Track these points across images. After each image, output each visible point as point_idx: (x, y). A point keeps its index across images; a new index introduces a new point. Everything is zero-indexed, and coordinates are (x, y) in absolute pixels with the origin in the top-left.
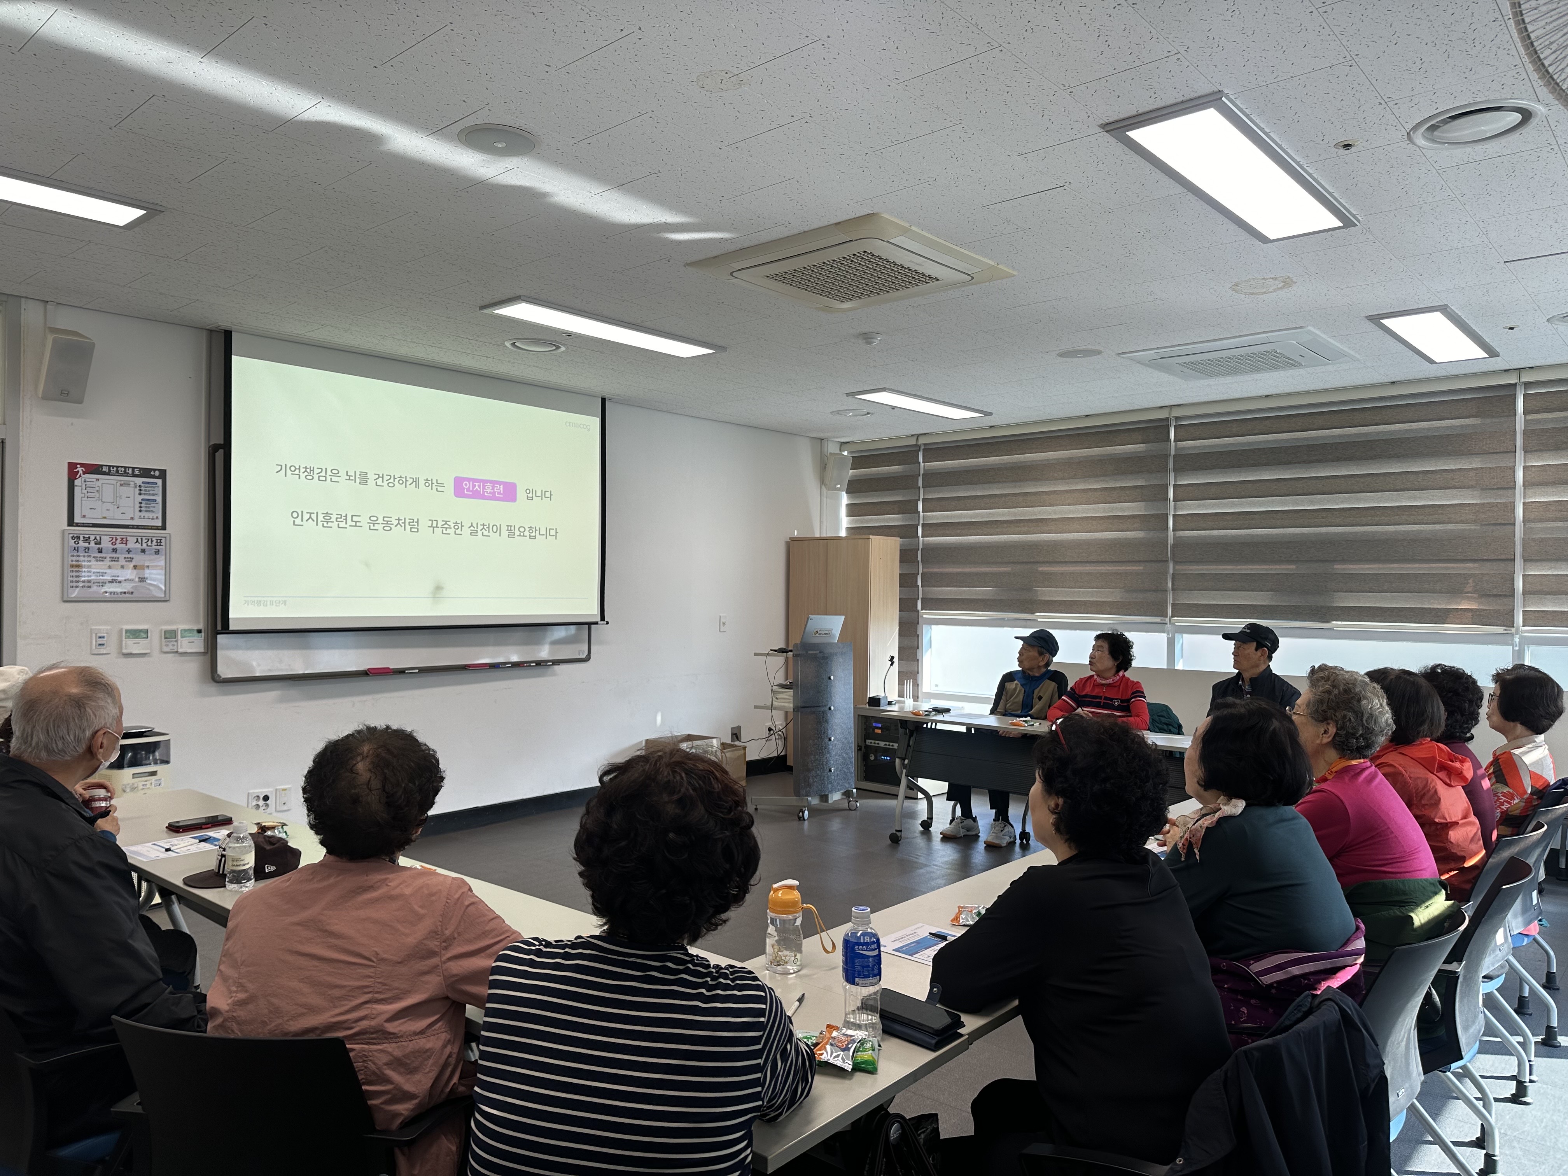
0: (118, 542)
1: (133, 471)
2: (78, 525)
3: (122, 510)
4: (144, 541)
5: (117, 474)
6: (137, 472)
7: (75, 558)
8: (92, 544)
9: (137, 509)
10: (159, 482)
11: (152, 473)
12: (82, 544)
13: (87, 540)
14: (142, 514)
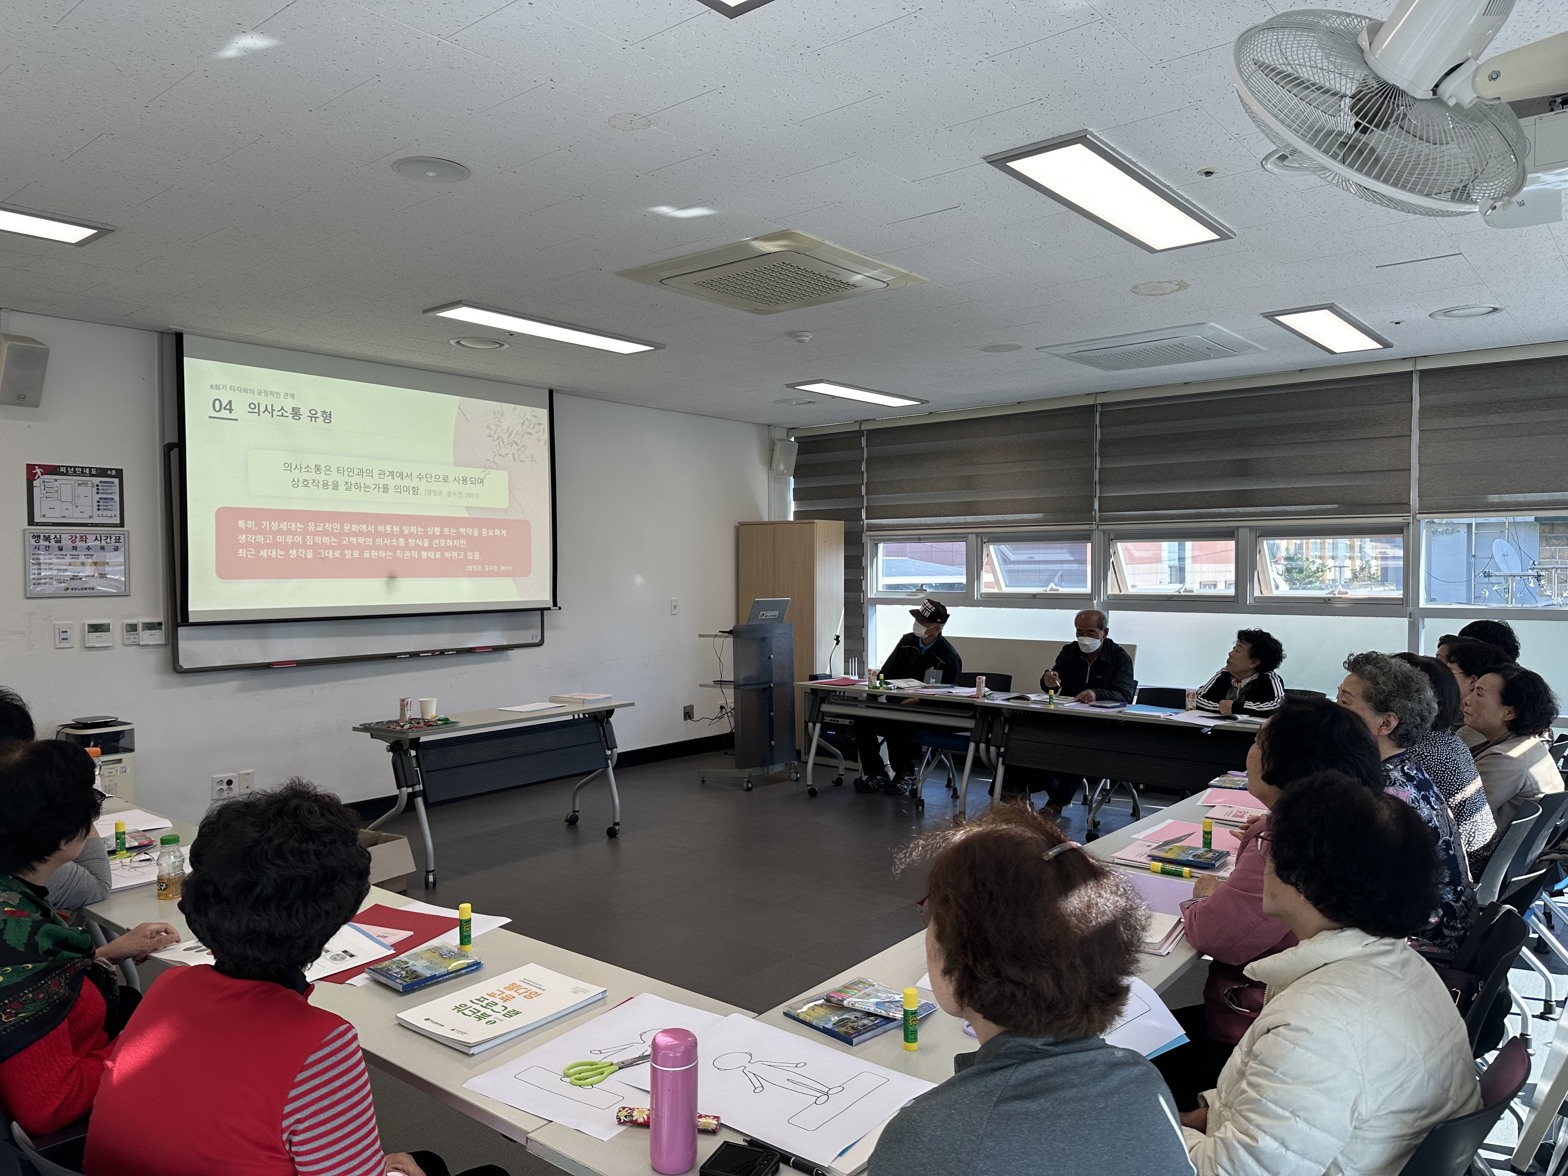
0: (78, 540)
1: (90, 471)
2: (38, 524)
3: (81, 508)
4: (103, 538)
5: (75, 474)
6: (94, 472)
7: (36, 557)
9: (96, 508)
10: (116, 481)
11: (109, 472)
12: (43, 543)
13: (47, 539)
14: (100, 512)
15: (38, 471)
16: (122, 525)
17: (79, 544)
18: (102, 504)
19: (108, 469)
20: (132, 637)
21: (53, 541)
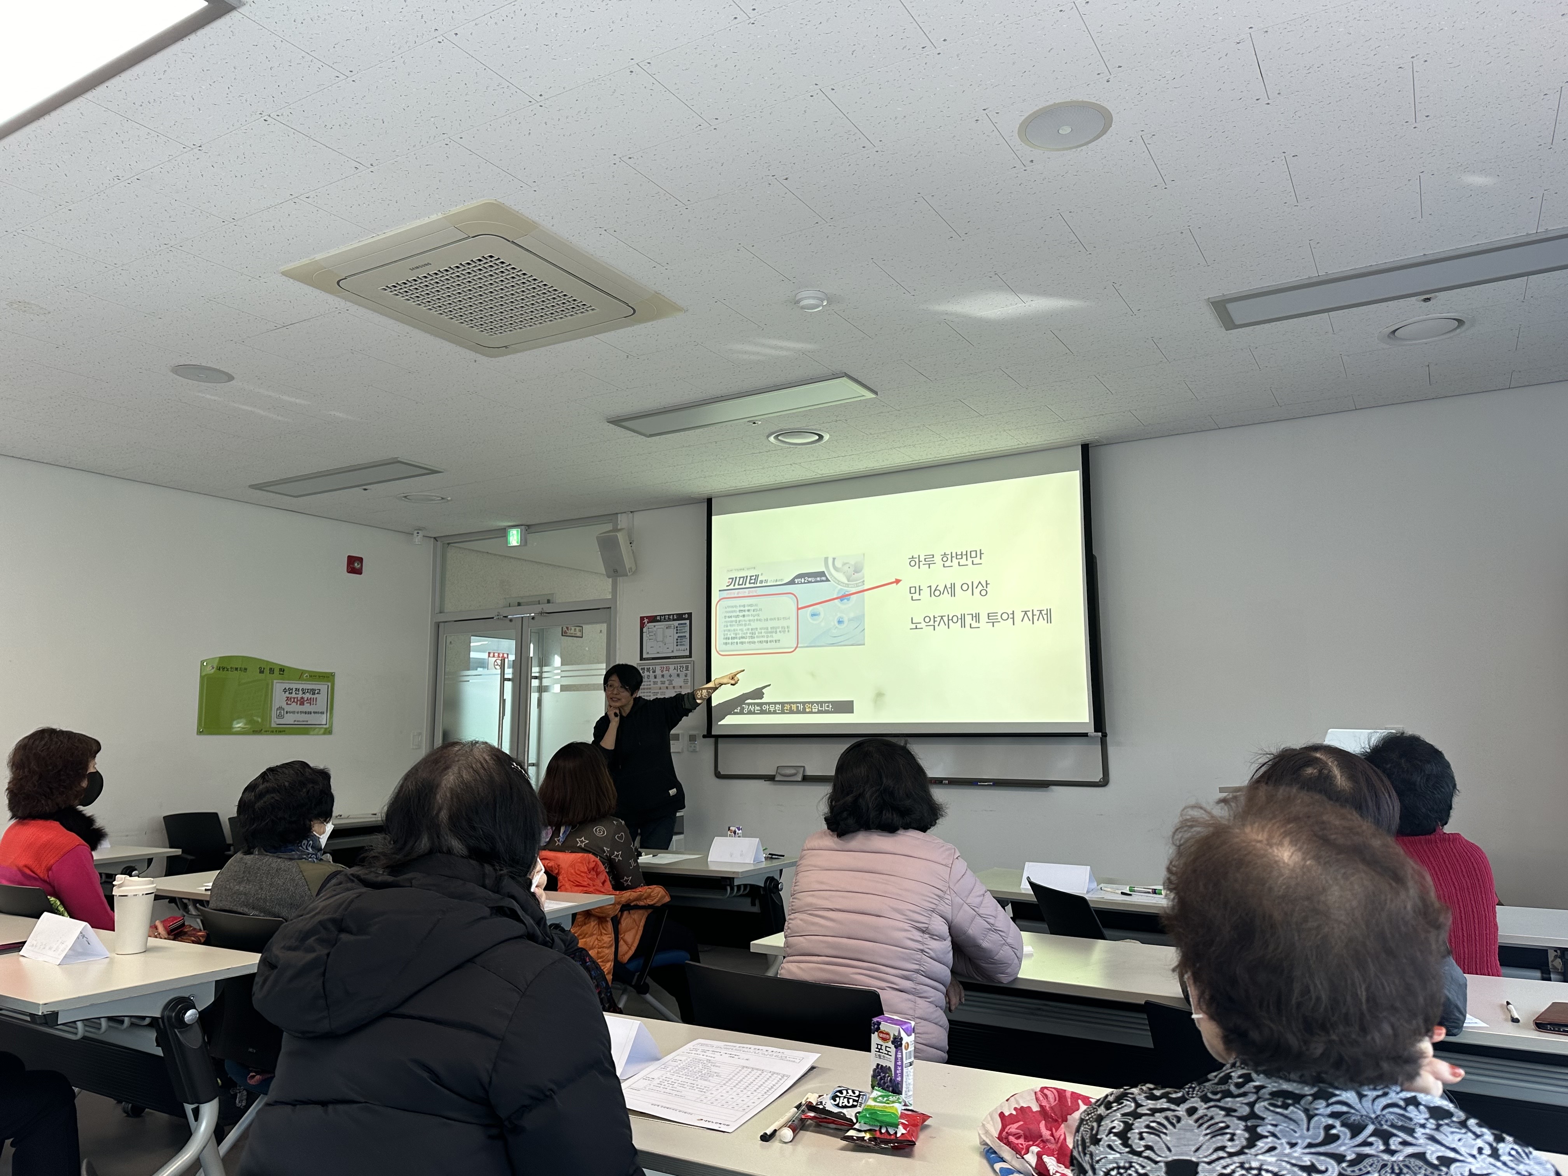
0: (665, 669)
1: (673, 617)
2: (644, 660)
3: (667, 646)
4: (679, 668)
5: (665, 620)
6: (675, 618)
9: (675, 644)
10: (688, 622)
11: (684, 616)
13: (648, 670)
14: (679, 647)
15: (646, 621)
16: (690, 656)
17: (665, 672)
18: (679, 641)
19: (683, 614)
20: (693, 746)
21: (651, 672)
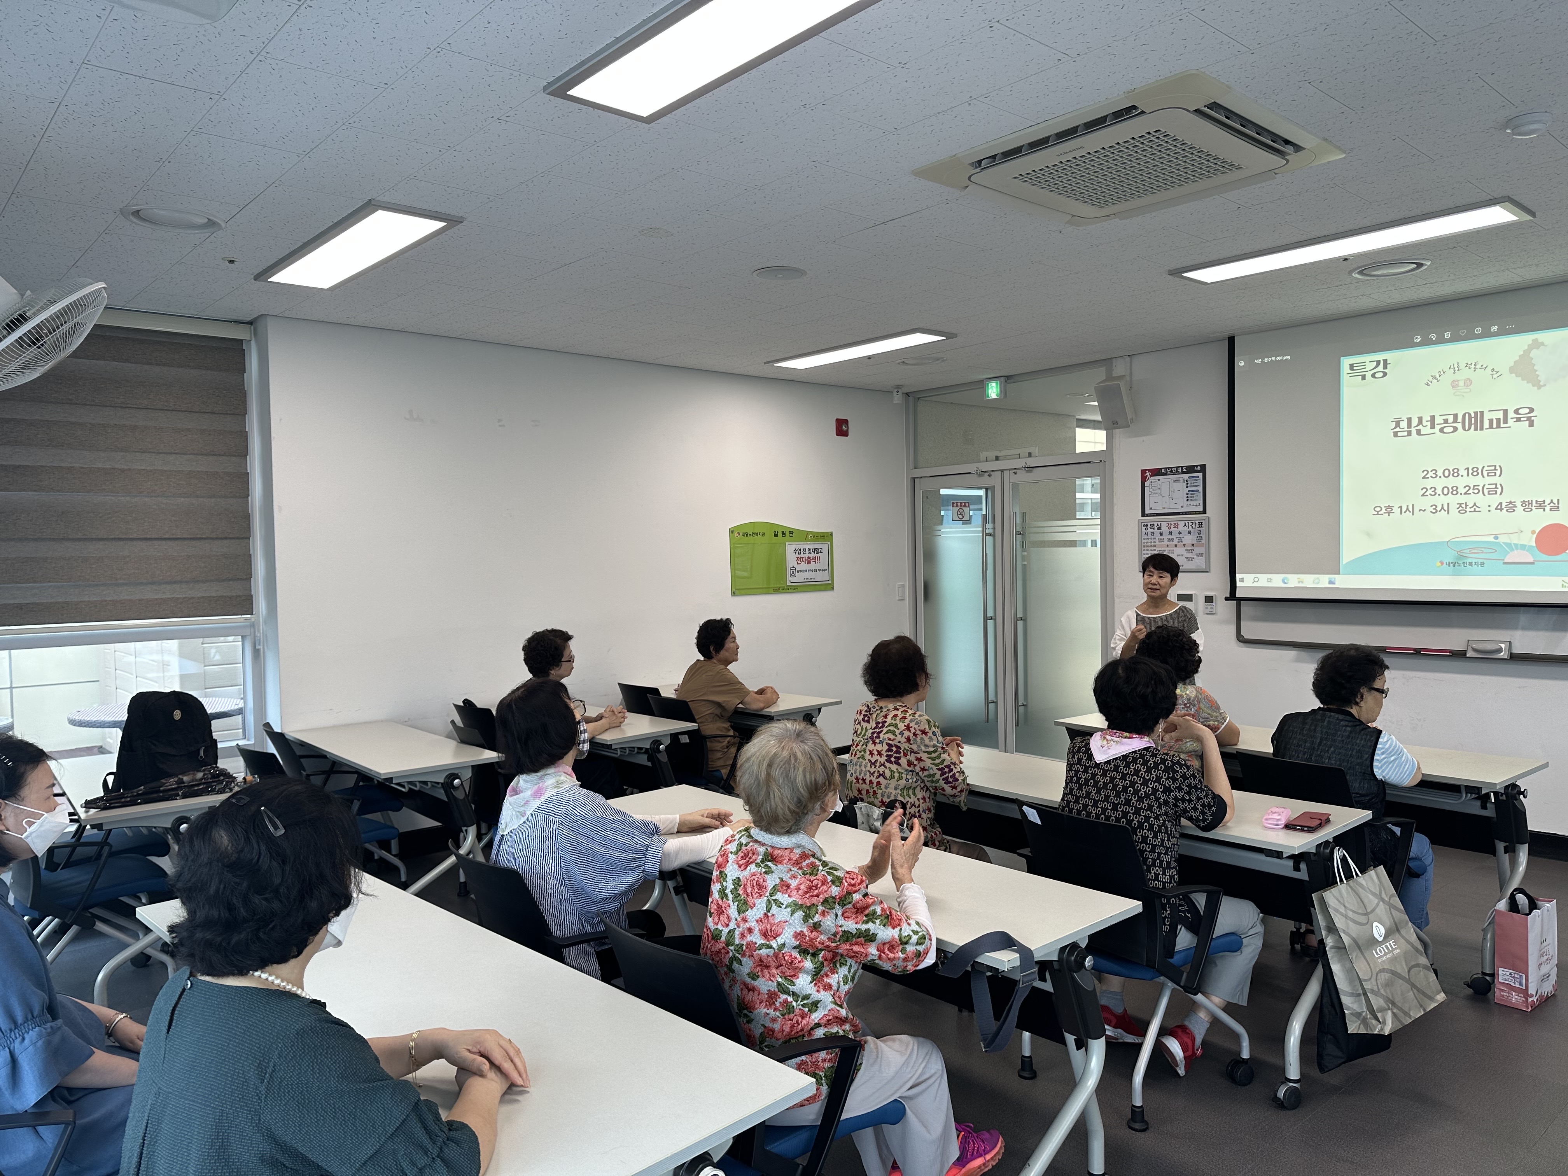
0: (1172, 526)
1: (1182, 469)
2: (1148, 515)
3: (1175, 501)
4: (1190, 524)
5: (1172, 473)
6: (1185, 470)
7: (1146, 541)
8: (1156, 528)
9: (1185, 499)
10: (1200, 475)
11: (1196, 469)
12: (1150, 530)
13: (1152, 526)
14: (1189, 503)
15: (1148, 474)
16: (1204, 512)
17: (1173, 529)
18: (1191, 495)
19: (1195, 466)
20: (1209, 607)
